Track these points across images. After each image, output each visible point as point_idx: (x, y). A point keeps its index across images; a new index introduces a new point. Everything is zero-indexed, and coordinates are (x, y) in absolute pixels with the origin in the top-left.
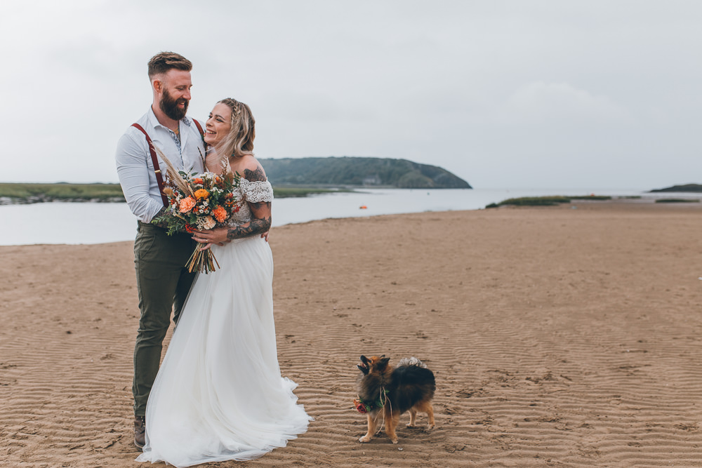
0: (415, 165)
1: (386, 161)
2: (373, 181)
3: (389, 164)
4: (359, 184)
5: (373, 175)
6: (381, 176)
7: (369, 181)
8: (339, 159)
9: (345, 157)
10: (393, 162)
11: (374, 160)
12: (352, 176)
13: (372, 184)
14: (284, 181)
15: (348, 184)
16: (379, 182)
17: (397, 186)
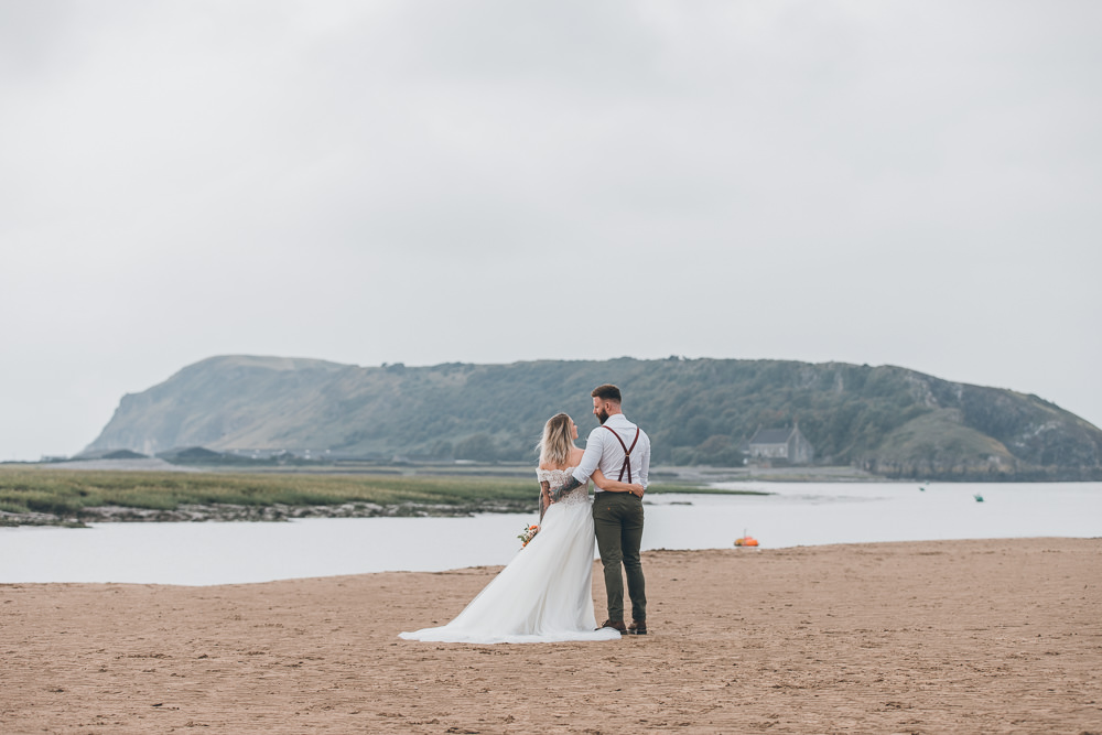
0: (942, 390)
1: (828, 374)
2: (782, 450)
3: (840, 387)
4: (732, 461)
5: (778, 429)
6: (812, 431)
7: (765, 450)
8: (652, 366)
9: (673, 359)
10: (857, 376)
11: (784, 372)
12: (701, 433)
13: (778, 463)
14: (444, 452)
15: (685, 462)
16: (802, 454)
17: (873, 473)
